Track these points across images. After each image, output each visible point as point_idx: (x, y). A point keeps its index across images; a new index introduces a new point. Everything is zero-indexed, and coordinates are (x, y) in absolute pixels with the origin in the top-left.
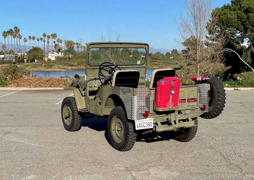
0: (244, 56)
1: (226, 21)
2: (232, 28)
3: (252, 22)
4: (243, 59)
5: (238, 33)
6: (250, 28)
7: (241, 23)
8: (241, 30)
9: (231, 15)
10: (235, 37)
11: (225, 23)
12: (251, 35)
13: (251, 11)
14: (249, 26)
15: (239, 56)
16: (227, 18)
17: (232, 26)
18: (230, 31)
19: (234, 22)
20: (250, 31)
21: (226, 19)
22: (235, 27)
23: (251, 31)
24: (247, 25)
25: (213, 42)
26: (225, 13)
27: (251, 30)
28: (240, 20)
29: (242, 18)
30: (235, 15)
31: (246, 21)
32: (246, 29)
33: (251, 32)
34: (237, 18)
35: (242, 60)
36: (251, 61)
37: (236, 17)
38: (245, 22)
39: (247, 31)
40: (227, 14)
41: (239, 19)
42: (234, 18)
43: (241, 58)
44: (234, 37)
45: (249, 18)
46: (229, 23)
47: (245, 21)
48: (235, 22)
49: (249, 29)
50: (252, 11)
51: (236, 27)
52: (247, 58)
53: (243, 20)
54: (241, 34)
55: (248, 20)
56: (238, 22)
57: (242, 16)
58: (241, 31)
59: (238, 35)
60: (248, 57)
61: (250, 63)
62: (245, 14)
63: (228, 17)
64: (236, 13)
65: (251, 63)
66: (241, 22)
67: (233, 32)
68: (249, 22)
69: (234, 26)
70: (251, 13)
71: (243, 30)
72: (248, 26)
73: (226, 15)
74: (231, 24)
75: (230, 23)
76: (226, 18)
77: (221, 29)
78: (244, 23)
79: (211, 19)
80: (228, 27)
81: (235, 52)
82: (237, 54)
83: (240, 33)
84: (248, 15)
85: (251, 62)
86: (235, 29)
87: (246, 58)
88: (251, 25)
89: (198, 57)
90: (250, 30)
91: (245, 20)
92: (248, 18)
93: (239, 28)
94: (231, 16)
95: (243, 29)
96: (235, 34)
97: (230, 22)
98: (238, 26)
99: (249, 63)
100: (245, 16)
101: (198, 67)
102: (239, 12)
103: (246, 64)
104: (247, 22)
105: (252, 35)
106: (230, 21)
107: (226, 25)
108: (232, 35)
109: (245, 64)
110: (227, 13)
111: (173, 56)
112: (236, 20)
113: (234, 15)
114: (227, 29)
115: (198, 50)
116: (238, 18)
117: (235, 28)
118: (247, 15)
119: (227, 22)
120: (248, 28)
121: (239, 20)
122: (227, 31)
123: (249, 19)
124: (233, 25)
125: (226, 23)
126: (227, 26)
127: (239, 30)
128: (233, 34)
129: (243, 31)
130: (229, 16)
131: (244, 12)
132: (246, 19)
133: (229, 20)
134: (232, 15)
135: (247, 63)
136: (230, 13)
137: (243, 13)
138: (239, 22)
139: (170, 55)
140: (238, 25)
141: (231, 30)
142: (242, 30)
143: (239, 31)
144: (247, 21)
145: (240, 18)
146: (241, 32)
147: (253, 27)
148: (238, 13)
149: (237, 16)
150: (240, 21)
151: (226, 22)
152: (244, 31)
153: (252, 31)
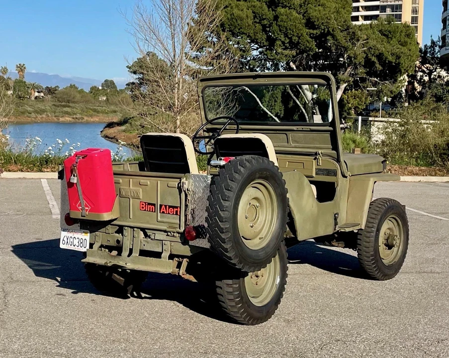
0: (268, 100)
1: (229, 23)
2: (242, 37)
3: (284, 26)
4: (266, 106)
5: (255, 49)
6: (280, 40)
7: (261, 27)
8: (260, 42)
9: (239, 10)
10: (249, 59)
11: (227, 26)
12: (283, 54)
13: (281, 4)
14: (278, 34)
15: (258, 100)
16: (231, 15)
17: (242, 34)
18: (238, 43)
19: (247, 24)
20: (280, 45)
21: (228, 19)
22: (248, 37)
23: (284, 45)
24: (274, 33)
25: (201, 67)
26: (228, 5)
27: (283, 43)
28: (260, 20)
29: (264, 17)
30: (248, 10)
31: (272, 23)
32: (271, 42)
33: (284, 47)
34: (252, 17)
35: (265, 109)
36: (283, 111)
37: (251, 15)
38: (269, 27)
39: (274, 46)
40: (232, 8)
41: (256, 20)
42: (247, 16)
43: (262, 103)
44: (246, 59)
45: (279, 18)
46: (235, 27)
47: (269, 23)
48: (249, 25)
49: (278, 43)
50: (285, 3)
51: (251, 37)
52: (275, 104)
53: (265, 22)
54: (260, 53)
55: (277, 21)
56: (255, 27)
57: (263, 12)
58: (262, 45)
59: (255, 53)
60: (275, 101)
61: (280, 116)
62: (269, 8)
63: (233, 14)
64: (250, 5)
65: (282, 115)
66: (262, 25)
67: (245, 48)
68: (279, 26)
69: (246, 34)
70: (283, 7)
71: (266, 43)
72: (276, 34)
73: (229, 9)
74: (239, 30)
75: (239, 27)
76: (229, 16)
77: (218, 39)
78: (268, 29)
79: (196, 17)
80: (234, 34)
81: (248, 90)
82: (254, 95)
83: (260, 50)
84: (275, 11)
85: (283, 113)
86: (249, 41)
87: (273, 105)
88: (284, 33)
89: (178, 101)
90: (280, 43)
91: (269, 21)
92: (276, 18)
93: (257, 39)
94: (241, 12)
95: (266, 41)
96: (248, 52)
97: (238, 25)
98: (254, 35)
99: (279, 114)
100: (270, 14)
101: (178, 122)
102: (256, 3)
103: (274, 117)
104: (275, 27)
105: (286, 56)
106: (239, 22)
107: (230, 31)
108: (241, 52)
109: (271, 117)
110: (230, 4)
111: (106, 95)
112: (250, 22)
113: (245, 10)
114: (231, 41)
115: (177, 85)
116: (255, 17)
117: (248, 39)
118: (273, 10)
119: (231, 25)
120: (276, 39)
121: (258, 21)
122: (231, 43)
123: (279, 20)
124: (245, 32)
125: (230, 27)
126: (231, 33)
127: (257, 43)
128: (244, 51)
129: (264, 46)
130: (235, 11)
131: (266, 4)
132: (273, 19)
133: (237, 20)
134: (242, 10)
135: (274, 114)
136: (237, 6)
137: (265, 7)
138: (256, 25)
139: (98, 92)
140: (255, 33)
141: (241, 43)
142: (263, 43)
143: (256, 46)
144: (274, 24)
145: (260, 17)
146: (261, 47)
147: (286, 38)
148: (254, 6)
149: (253, 12)
150: (258, 23)
151: (229, 25)
152: (267, 46)
153: (286, 46)
